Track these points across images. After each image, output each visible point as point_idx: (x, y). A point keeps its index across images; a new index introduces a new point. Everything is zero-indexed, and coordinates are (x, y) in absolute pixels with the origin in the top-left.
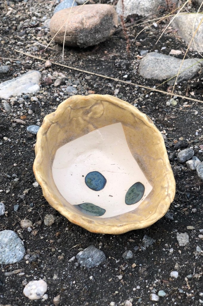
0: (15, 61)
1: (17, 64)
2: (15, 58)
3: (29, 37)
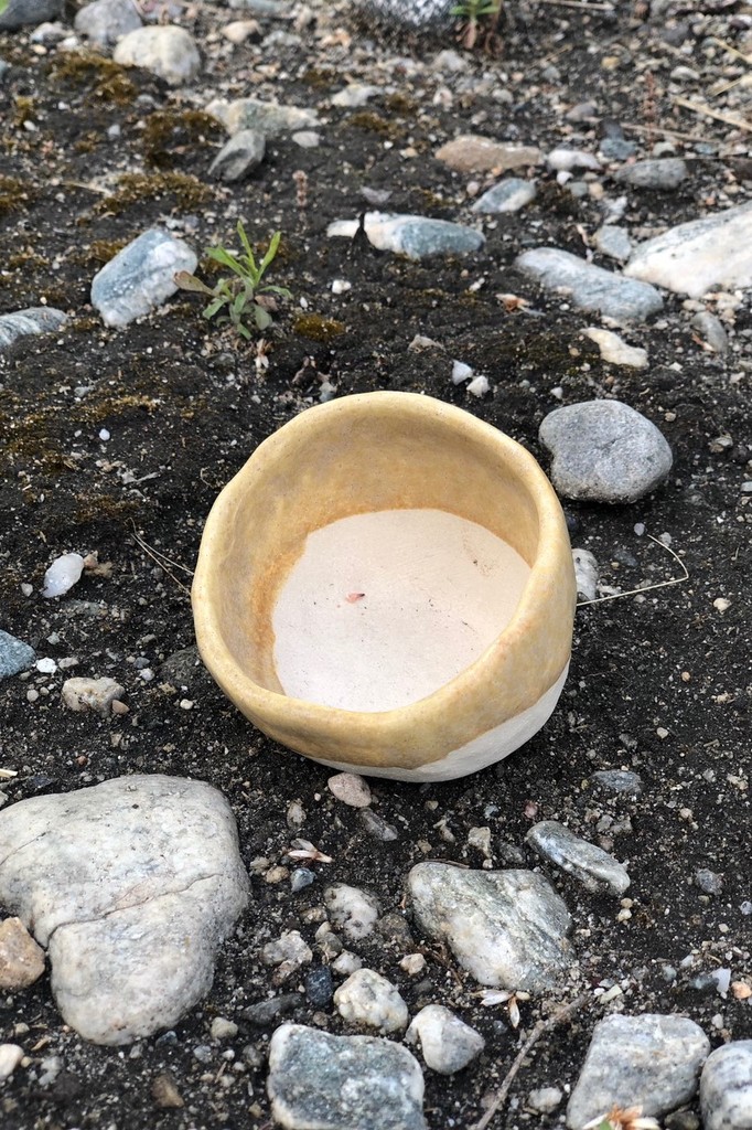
0: (688, 141)
1: (701, 157)
2: (679, 130)
3: (711, 52)
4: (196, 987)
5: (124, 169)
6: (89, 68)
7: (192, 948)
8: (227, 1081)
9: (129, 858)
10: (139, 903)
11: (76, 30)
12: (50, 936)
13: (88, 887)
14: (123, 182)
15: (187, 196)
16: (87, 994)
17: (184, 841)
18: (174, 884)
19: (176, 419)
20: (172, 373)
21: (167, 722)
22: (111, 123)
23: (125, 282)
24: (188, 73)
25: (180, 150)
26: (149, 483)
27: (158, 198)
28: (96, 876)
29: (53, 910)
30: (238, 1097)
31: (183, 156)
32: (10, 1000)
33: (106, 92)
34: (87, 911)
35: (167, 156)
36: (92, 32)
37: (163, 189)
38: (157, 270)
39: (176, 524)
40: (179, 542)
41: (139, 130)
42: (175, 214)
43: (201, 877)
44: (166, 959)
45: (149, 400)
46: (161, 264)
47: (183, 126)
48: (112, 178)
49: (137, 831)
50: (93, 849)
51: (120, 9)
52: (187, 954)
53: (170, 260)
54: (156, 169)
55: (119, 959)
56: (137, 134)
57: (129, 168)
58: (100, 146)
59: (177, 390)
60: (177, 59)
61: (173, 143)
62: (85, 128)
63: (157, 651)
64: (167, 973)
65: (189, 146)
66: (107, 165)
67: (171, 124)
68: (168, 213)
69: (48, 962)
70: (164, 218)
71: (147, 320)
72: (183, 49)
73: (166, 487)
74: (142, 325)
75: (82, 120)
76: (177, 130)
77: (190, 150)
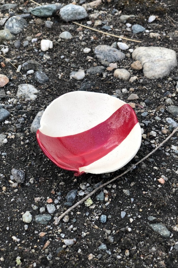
4: (167, 73)
8: (169, 86)
9: (158, 55)
10: (159, 61)
12: (144, 64)
13: (151, 58)
16: (149, 71)
17: (167, 54)
18: (165, 60)
21: (167, 41)
26: (169, 7)
28: (152, 57)
29: (145, 60)
30: (171, 88)
32: (136, 72)
34: (150, 61)
39: (173, 14)
43: (170, 59)
44: (162, 68)
49: (160, 52)
50: (152, 53)
52: (166, 68)
55: (155, 67)
63: (167, 32)
64: (162, 70)
69: (143, 68)
73: (172, 8)
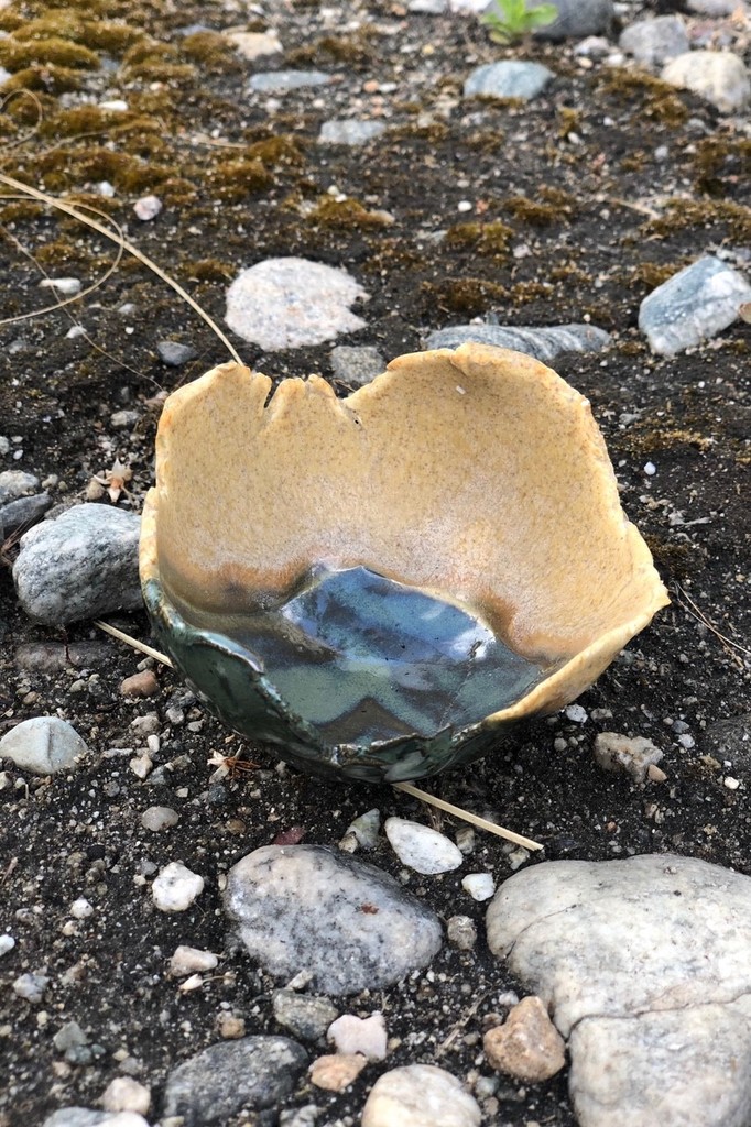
5: (671, 193)
6: (640, 85)
7: (739, 1074)
9: (667, 953)
10: (679, 1008)
11: (621, 49)
12: (574, 1027)
13: (621, 978)
14: (671, 205)
15: (740, 227)
16: (614, 1105)
17: (731, 944)
18: (719, 993)
19: (730, 462)
20: (726, 412)
21: (708, 799)
22: (659, 144)
23: (678, 308)
24: (739, 102)
25: (734, 179)
26: (697, 527)
27: (708, 226)
28: (630, 966)
29: (580, 996)
31: (736, 185)
32: (522, 1092)
33: (656, 112)
34: (618, 1006)
35: (719, 183)
36: (637, 51)
37: (714, 217)
38: (712, 300)
39: (723, 578)
40: (727, 598)
41: (688, 155)
42: (726, 245)
44: (710, 1081)
45: (702, 438)
46: (717, 294)
47: (737, 155)
48: (660, 201)
49: (679, 923)
50: (630, 935)
51: (669, 31)
52: (733, 1080)
53: (728, 291)
54: (706, 196)
55: (655, 1070)
56: (686, 158)
57: (676, 192)
58: (647, 166)
59: (731, 431)
60: (730, 87)
61: (725, 171)
62: (631, 147)
63: (698, 717)
64: (710, 1098)
65: (743, 176)
66: (653, 187)
67: (725, 151)
68: (718, 242)
69: (567, 1055)
70: (713, 247)
71: (698, 352)
72: (737, 77)
73: (718, 536)
74: (691, 356)
75: (629, 138)
76: (730, 158)
77: (744, 180)
